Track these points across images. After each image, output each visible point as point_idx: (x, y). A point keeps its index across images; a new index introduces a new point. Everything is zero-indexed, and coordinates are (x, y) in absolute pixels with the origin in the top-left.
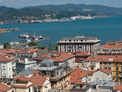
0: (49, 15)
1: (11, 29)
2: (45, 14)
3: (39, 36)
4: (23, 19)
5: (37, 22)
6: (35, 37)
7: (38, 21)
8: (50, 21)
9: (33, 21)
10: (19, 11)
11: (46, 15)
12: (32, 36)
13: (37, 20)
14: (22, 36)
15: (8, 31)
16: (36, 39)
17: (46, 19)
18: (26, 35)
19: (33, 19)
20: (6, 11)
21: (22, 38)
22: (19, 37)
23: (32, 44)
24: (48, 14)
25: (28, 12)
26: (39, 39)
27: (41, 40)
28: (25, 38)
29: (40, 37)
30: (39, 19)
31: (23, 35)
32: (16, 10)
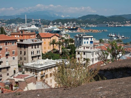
0: (129, 22)
1: (102, 31)
2: (126, 20)
3: (122, 36)
4: (110, 24)
6: (119, 36)
7: (120, 25)
8: (129, 26)
9: (117, 25)
10: (107, 18)
11: (127, 22)
12: (117, 36)
13: (120, 24)
14: (110, 35)
15: (100, 31)
16: (120, 38)
17: (127, 24)
18: (113, 34)
19: (117, 24)
20: (99, 18)
21: (110, 36)
22: (108, 36)
23: (118, 41)
24: (128, 21)
25: (114, 19)
26: (122, 38)
27: (123, 39)
28: (112, 36)
29: (123, 37)
30: (122, 24)
32: (105, 18)
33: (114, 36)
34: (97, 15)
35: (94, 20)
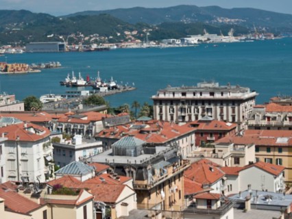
0: (135, 33)
1: (43, 66)
2: (125, 28)
3: (109, 82)
4: (71, 41)
5: (105, 49)
6: (99, 83)
7: (106, 46)
8: (135, 46)
9: (94, 46)
10: (63, 21)
11: (127, 33)
12: (93, 82)
13: (104, 42)
14: (67, 80)
15: (34, 69)
16: (102, 90)
17: (126, 40)
18: (78, 78)
19: (96, 41)
20: (32, 22)
21: (68, 85)
22: (62, 84)
23: (92, 101)
24: (131, 30)
25: (83, 23)
26: (109, 89)
27: (114, 91)
28: (75, 85)
29: (113, 84)
30: (110, 41)
31: (71, 78)
32: (55, 20)
33: (81, 82)
34: (23, 12)
35: (15, 28)
